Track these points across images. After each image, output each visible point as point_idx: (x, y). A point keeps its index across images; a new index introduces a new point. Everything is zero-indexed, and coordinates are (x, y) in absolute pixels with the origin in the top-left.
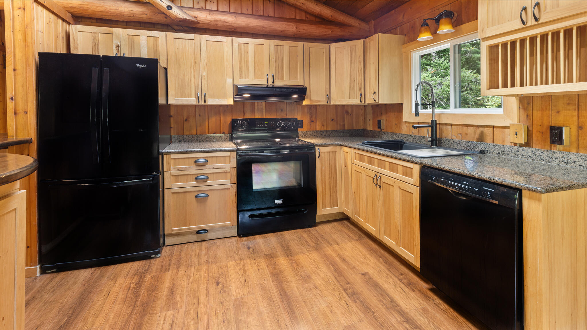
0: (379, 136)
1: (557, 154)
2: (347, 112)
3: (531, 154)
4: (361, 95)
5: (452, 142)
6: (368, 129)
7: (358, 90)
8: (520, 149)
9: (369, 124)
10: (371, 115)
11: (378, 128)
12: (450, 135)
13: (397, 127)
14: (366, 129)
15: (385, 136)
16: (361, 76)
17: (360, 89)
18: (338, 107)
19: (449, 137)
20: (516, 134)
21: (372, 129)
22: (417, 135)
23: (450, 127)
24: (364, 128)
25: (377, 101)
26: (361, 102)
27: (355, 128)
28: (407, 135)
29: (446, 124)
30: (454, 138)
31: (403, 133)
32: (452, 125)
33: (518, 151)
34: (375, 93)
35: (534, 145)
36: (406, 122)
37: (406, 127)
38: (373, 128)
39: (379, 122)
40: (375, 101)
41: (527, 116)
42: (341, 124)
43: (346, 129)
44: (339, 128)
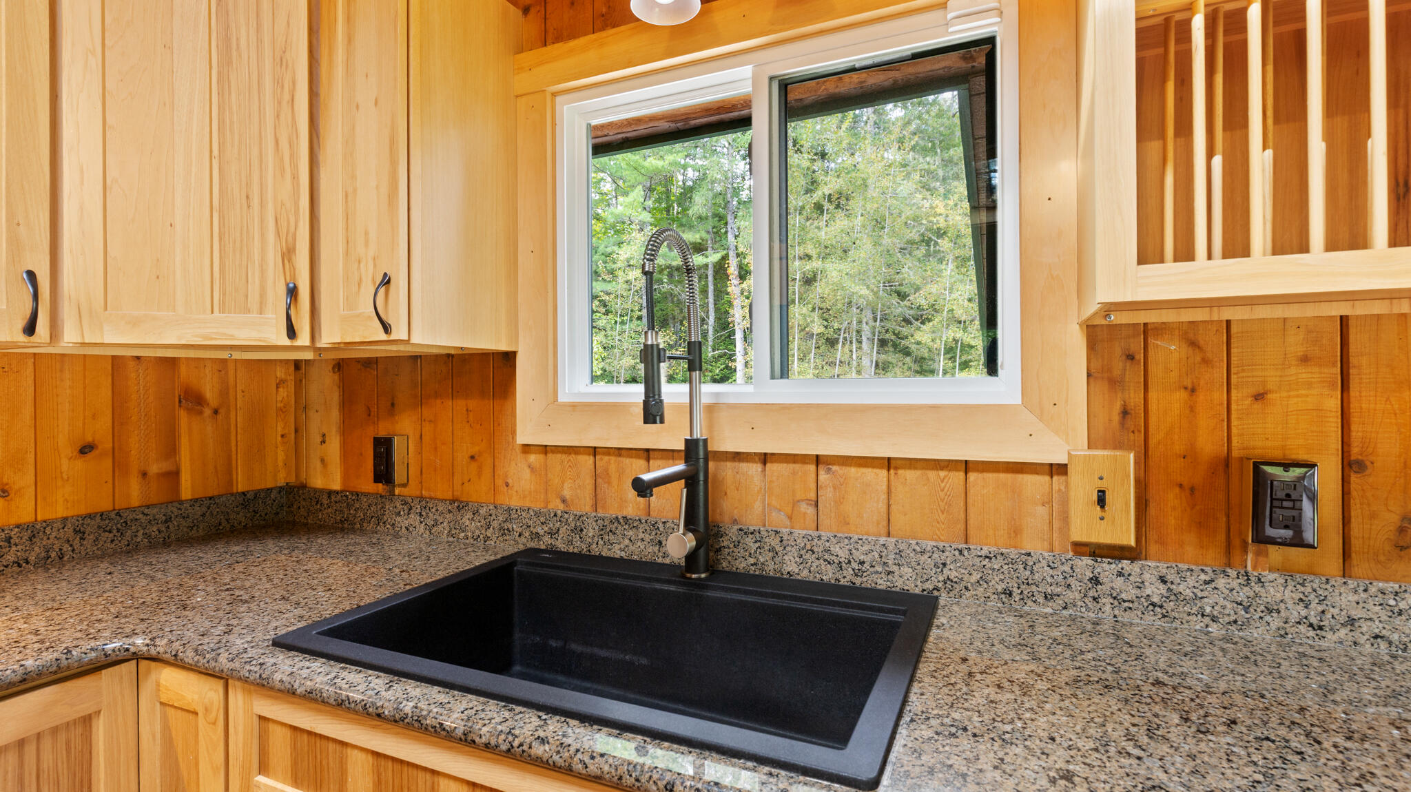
0: (379, 520)
1: (1275, 589)
2: (192, 399)
3: (1155, 591)
4: (293, 292)
5: (775, 542)
6: (318, 482)
7: (272, 258)
8: (1107, 569)
9: (323, 461)
10: (335, 414)
11: (377, 479)
12: (758, 507)
13: (479, 474)
14: (303, 486)
15: (414, 519)
16: (295, 177)
17: (288, 254)
18: (132, 364)
19: (752, 520)
20: (1101, 501)
21: (337, 486)
22: (587, 508)
23: (754, 469)
24: (292, 480)
25: (399, 333)
26: (292, 332)
27: (241, 485)
28: (537, 514)
29: (737, 457)
30: (778, 520)
31: (515, 503)
32: (765, 458)
33: (1095, 581)
34: (386, 281)
35: (1169, 552)
36: (527, 448)
37: (527, 474)
38: (346, 476)
39: (383, 448)
40: (386, 328)
41: (1125, 413)
42: (154, 469)
43: (186, 493)
44: (134, 494)
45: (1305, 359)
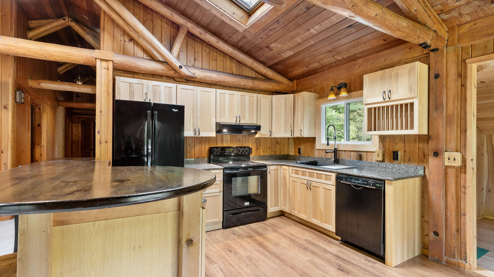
0: (299, 159)
1: (396, 166)
2: (278, 143)
3: (384, 166)
4: (292, 131)
5: (345, 161)
6: (291, 154)
7: (290, 128)
8: (380, 163)
9: (291, 151)
10: (293, 145)
11: (299, 153)
12: (344, 157)
13: (311, 153)
14: (289, 154)
15: (303, 159)
16: (292, 119)
17: (291, 127)
19: (343, 159)
20: (378, 156)
21: (293, 155)
22: (324, 157)
23: (344, 152)
24: (287, 154)
25: (302, 136)
26: (291, 136)
27: (282, 154)
28: (318, 158)
29: (342, 151)
30: (346, 159)
31: (316, 157)
32: (345, 151)
33: (379, 165)
34: (301, 130)
35: (386, 161)
36: (317, 149)
37: (317, 153)
38: (294, 153)
39: (299, 149)
40: (301, 135)
41: (383, 146)
42: (274, 151)
43: (277, 154)
44: (273, 154)
45: (400, 140)
